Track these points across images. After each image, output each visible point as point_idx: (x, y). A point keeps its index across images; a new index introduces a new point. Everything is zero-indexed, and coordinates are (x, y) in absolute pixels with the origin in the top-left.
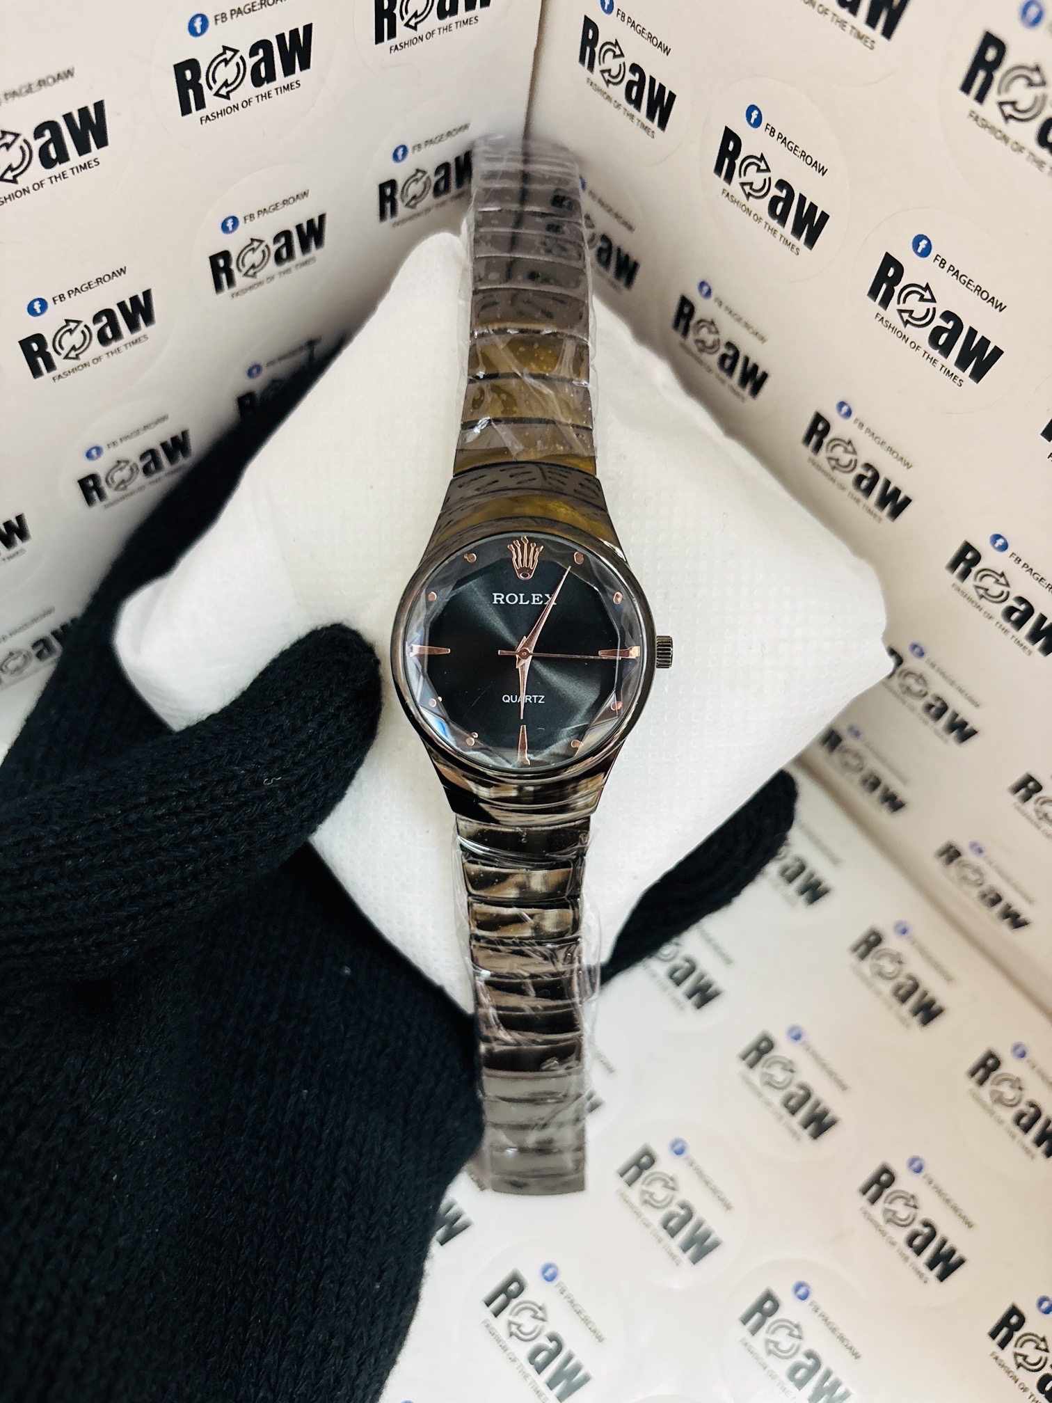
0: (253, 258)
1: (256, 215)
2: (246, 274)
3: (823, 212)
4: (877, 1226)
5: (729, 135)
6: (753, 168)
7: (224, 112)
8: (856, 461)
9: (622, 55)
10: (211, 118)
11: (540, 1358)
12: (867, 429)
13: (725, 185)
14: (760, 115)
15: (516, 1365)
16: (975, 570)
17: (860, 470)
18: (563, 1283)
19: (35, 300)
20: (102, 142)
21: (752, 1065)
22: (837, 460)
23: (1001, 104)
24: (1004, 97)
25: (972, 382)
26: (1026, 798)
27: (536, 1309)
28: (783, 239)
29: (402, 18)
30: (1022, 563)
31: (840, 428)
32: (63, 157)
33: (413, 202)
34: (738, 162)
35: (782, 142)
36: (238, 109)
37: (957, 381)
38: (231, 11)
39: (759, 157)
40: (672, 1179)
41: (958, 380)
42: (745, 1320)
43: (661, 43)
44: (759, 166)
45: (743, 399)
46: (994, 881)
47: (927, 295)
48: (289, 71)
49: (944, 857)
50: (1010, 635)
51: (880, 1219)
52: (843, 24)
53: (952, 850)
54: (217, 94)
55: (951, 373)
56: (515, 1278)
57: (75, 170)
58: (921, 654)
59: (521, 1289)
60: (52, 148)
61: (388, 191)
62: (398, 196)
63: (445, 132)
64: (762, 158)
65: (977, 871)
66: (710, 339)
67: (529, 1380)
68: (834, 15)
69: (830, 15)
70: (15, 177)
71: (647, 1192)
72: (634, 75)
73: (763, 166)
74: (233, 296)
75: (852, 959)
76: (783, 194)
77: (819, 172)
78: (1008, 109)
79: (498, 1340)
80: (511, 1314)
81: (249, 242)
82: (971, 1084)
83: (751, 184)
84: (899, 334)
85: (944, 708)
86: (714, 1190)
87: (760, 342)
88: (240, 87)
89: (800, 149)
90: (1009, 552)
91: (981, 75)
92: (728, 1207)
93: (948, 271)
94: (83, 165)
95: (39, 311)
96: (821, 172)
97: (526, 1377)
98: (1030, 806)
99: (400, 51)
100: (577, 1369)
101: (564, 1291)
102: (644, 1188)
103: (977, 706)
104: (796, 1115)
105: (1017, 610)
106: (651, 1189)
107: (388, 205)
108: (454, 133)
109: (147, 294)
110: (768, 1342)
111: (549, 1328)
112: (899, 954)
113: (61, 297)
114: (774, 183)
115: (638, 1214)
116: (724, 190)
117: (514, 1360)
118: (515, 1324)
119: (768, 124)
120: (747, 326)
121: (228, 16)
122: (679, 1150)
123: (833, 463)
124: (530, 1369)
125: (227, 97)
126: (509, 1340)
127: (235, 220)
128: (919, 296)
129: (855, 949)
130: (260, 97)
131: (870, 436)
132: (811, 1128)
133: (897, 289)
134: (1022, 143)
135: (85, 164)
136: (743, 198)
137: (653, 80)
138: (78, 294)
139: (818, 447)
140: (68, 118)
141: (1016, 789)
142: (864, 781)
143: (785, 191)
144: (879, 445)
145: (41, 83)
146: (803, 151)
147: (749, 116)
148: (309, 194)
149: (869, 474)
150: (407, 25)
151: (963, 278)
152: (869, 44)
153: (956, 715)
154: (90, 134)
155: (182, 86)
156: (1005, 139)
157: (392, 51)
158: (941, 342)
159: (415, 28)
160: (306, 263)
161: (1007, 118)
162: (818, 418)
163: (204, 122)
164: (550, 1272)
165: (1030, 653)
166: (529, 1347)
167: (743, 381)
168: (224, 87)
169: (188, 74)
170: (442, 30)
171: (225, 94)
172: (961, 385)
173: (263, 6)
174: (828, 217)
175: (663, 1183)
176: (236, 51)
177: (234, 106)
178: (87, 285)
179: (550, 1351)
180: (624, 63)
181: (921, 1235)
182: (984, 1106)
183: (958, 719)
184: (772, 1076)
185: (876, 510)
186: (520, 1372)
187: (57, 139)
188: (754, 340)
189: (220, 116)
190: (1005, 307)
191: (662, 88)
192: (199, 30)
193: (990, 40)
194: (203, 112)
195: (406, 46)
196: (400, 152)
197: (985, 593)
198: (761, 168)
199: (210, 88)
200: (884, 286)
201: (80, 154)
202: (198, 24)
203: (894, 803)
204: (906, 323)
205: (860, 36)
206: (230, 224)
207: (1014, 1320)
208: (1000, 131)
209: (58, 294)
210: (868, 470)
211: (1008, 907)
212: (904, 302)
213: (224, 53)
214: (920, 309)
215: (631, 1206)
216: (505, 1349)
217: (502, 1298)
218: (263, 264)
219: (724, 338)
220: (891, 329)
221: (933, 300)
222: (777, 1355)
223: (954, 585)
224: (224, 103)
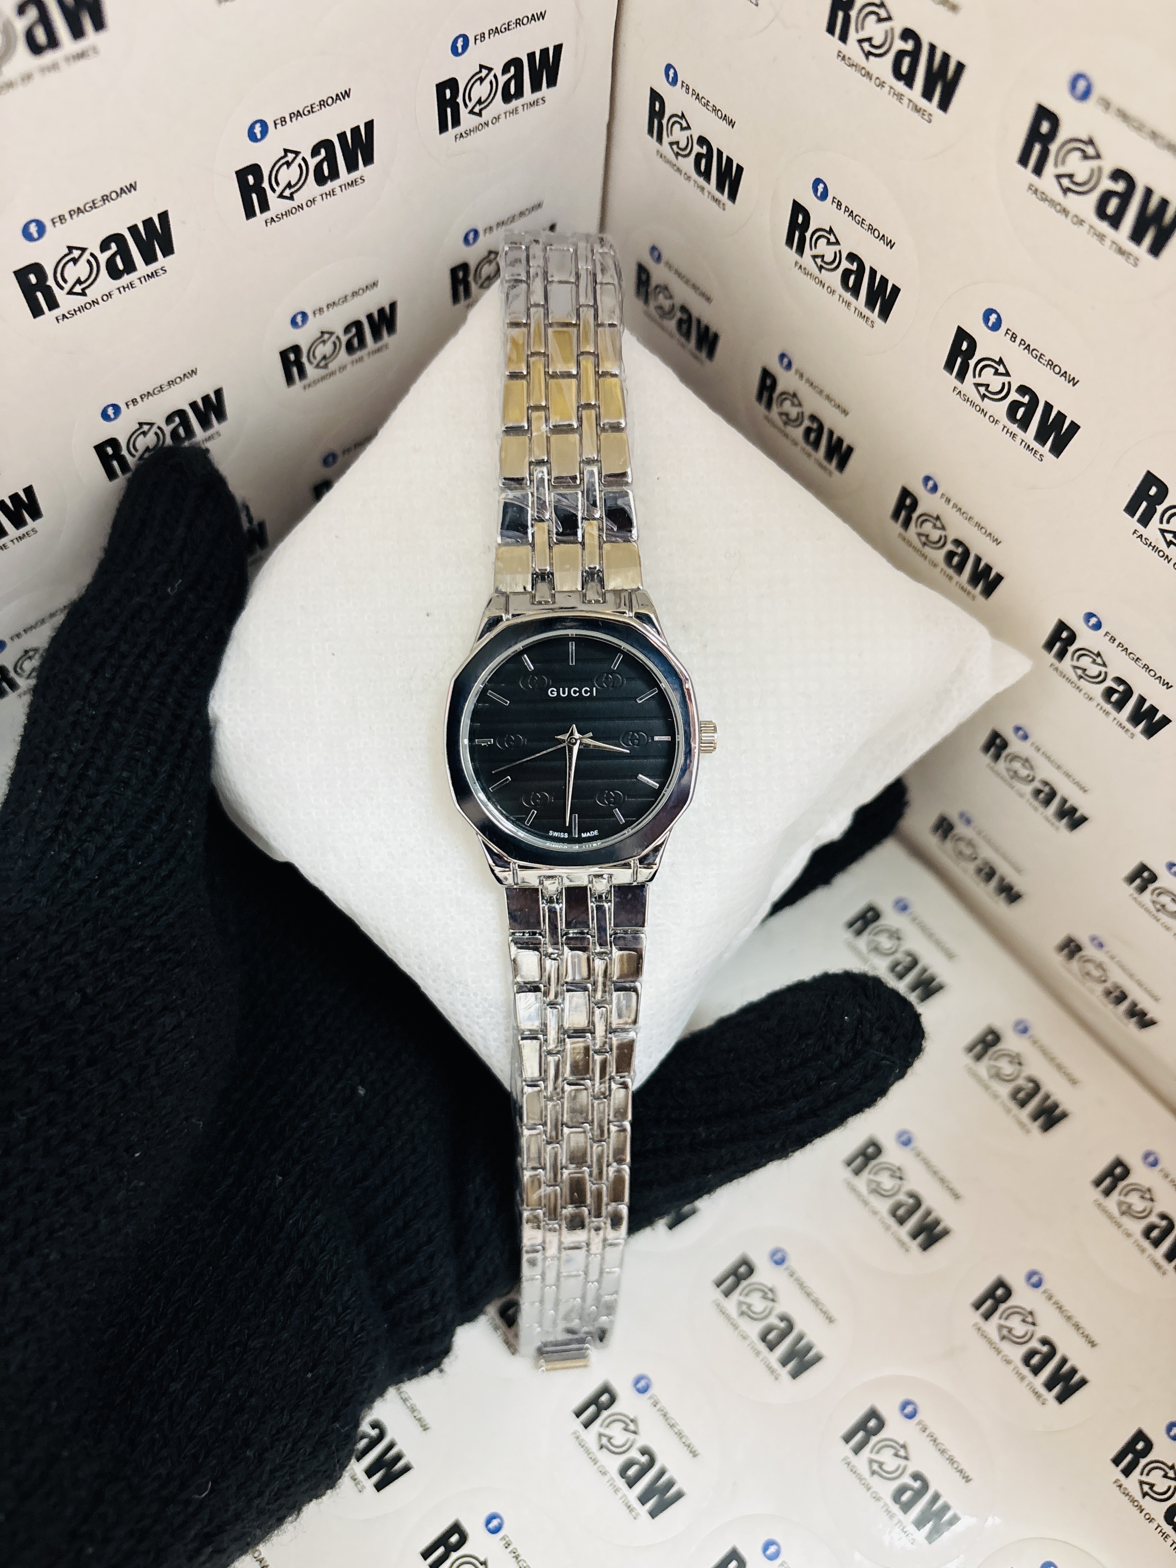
0: (322, 350)
1: (325, 309)
2: (318, 366)
3: (894, 286)
4: (991, 1343)
5: (797, 208)
6: (823, 241)
7: (288, 213)
8: (945, 537)
9: (688, 128)
10: (276, 219)
11: (631, 1472)
12: (954, 504)
13: (797, 257)
14: (826, 188)
15: (607, 1478)
16: (1071, 649)
17: (950, 547)
18: (656, 1396)
19: (108, 406)
20: (168, 250)
21: (857, 1172)
22: (927, 536)
23: (1059, 177)
24: (1061, 170)
25: (1052, 457)
26: (1142, 889)
27: (629, 1422)
28: (857, 311)
29: (466, 106)
30: (1117, 643)
31: (927, 503)
32: (130, 267)
33: (487, 283)
34: (808, 235)
35: (849, 215)
36: (302, 209)
37: (1038, 456)
38: (290, 114)
39: (828, 229)
40: (771, 1290)
41: (1039, 454)
42: (847, 1439)
43: (725, 116)
44: (828, 239)
45: (830, 473)
46: (1117, 977)
47: (1001, 369)
48: (352, 166)
49: (1066, 951)
50: (1111, 717)
51: (995, 1336)
52: (900, 97)
53: (1072, 944)
54: (281, 196)
55: (1031, 448)
56: (606, 1389)
57: (143, 279)
58: (1025, 737)
59: (613, 1400)
60: (118, 259)
61: (461, 274)
62: (471, 279)
63: (517, 213)
64: (831, 231)
65: (1100, 966)
66: (794, 412)
67: (620, 1494)
68: (891, 88)
69: (887, 89)
70: (83, 290)
71: (745, 1303)
72: (702, 147)
73: (833, 239)
74: (305, 388)
75: (967, 1060)
76: (854, 267)
77: (887, 245)
78: (1066, 182)
79: (588, 1452)
80: (601, 1425)
81: (319, 334)
82: (1096, 1194)
83: (823, 257)
84: (978, 408)
85: (1052, 794)
86: (816, 1303)
87: (843, 415)
88: (304, 188)
89: (867, 223)
90: (1102, 631)
91: (1037, 148)
92: (831, 1320)
93: (1019, 346)
94: (150, 275)
95: (112, 416)
96: (889, 245)
97: (617, 1491)
98: (1147, 896)
99: (465, 139)
100: (670, 1484)
101: (657, 1403)
102: (742, 1298)
103: (1085, 791)
104: (905, 1224)
105: (1116, 691)
106: (748, 1300)
107: (461, 289)
108: (527, 212)
109: (218, 393)
110: (871, 1461)
111: (641, 1441)
112: (1018, 1055)
113: (134, 401)
114: (844, 256)
115: (735, 1326)
116: (796, 263)
117: (604, 1473)
118: (605, 1436)
119: (834, 198)
120: (828, 398)
121: (288, 119)
122: (779, 1259)
123: (923, 539)
124: (621, 1483)
125: (291, 198)
126: (600, 1452)
127: (304, 315)
128: (993, 370)
129: (970, 1049)
130: (324, 196)
131: (957, 511)
132: (921, 1238)
133: (972, 362)
134: (1082, 217)
135: (152, 273)
136: (815, 271)
137: (720, 153)
138: (150, 397)
139: (906, 524)
140: (133, 230)
141: (1131, 879)
142: (979, 871)
143: (855, 264)
144: (967, 521)
145: (105, 199)
146: (870, 225)
147: (815, 190)
148: (379, 284)
149: (960, 550)
150: (471, 112)
151: (1035, 352)
152: (926, 117)
153: (1065, 801)
154: (156, 243)
155: (245, 191)
156: (1065, 212)
157: (458, 140)
158: (1019, 416)
159: (480, 114)
160: (379, 350)
161: (1066, 191)
162: (905, 493)
163: (269, 224)
164: (642, 1384)
165: (1133, 736)
166: (621, 1460)
167: (829, 456)
168: (288, 189)
169: (251, 180)
170: (508, 114)
171: (289, 196)
172: (1042, 460)
173: (323, 107)
174: (899, 290)
175: (760, 1294)
176: (297, 153)
177: (298, 206)
178: (159, 389)
179: (642, 1465)
180: (691, 136)
181: (1040, 1353)
182: (1111, 1217)
183: (1067, 805)
184: (879, 1184)
185: (969, 588)
186: (611, 1485)
187: (123, 250)
188: (837, 412)
189: (285, 217)
190: (1078, 381)
191: (729, 161)
192: (259, 136)
193: (1043, 113)
194: (267, 215)
195: (472, 133)
196: (471, 236)
197: (1083, 674)
198: (831, 241)
199: (274, 190)
200: (959, 360)
201: (147, 262)
202: (258, 129)
203: (1011, 894)
204: (984, 397)
205: (917, 109)
206: (299, 319)
207: (1140, 1446)
208: (1060, 204)
209: (131, 399)
210: (958, 547)
211: (1134, 1005)
212: (980, 375)
213: (286, 156)
214: (996, 383)
215: (728, 1317)
216: (595, 1461)
217: (592, 1409)
218: (335, 354)
219: (808, 410)
220: (969, 403)
221: (1007, 374)
222: (881, 1476)
223: (1052, 665)
224: (287, 204)
